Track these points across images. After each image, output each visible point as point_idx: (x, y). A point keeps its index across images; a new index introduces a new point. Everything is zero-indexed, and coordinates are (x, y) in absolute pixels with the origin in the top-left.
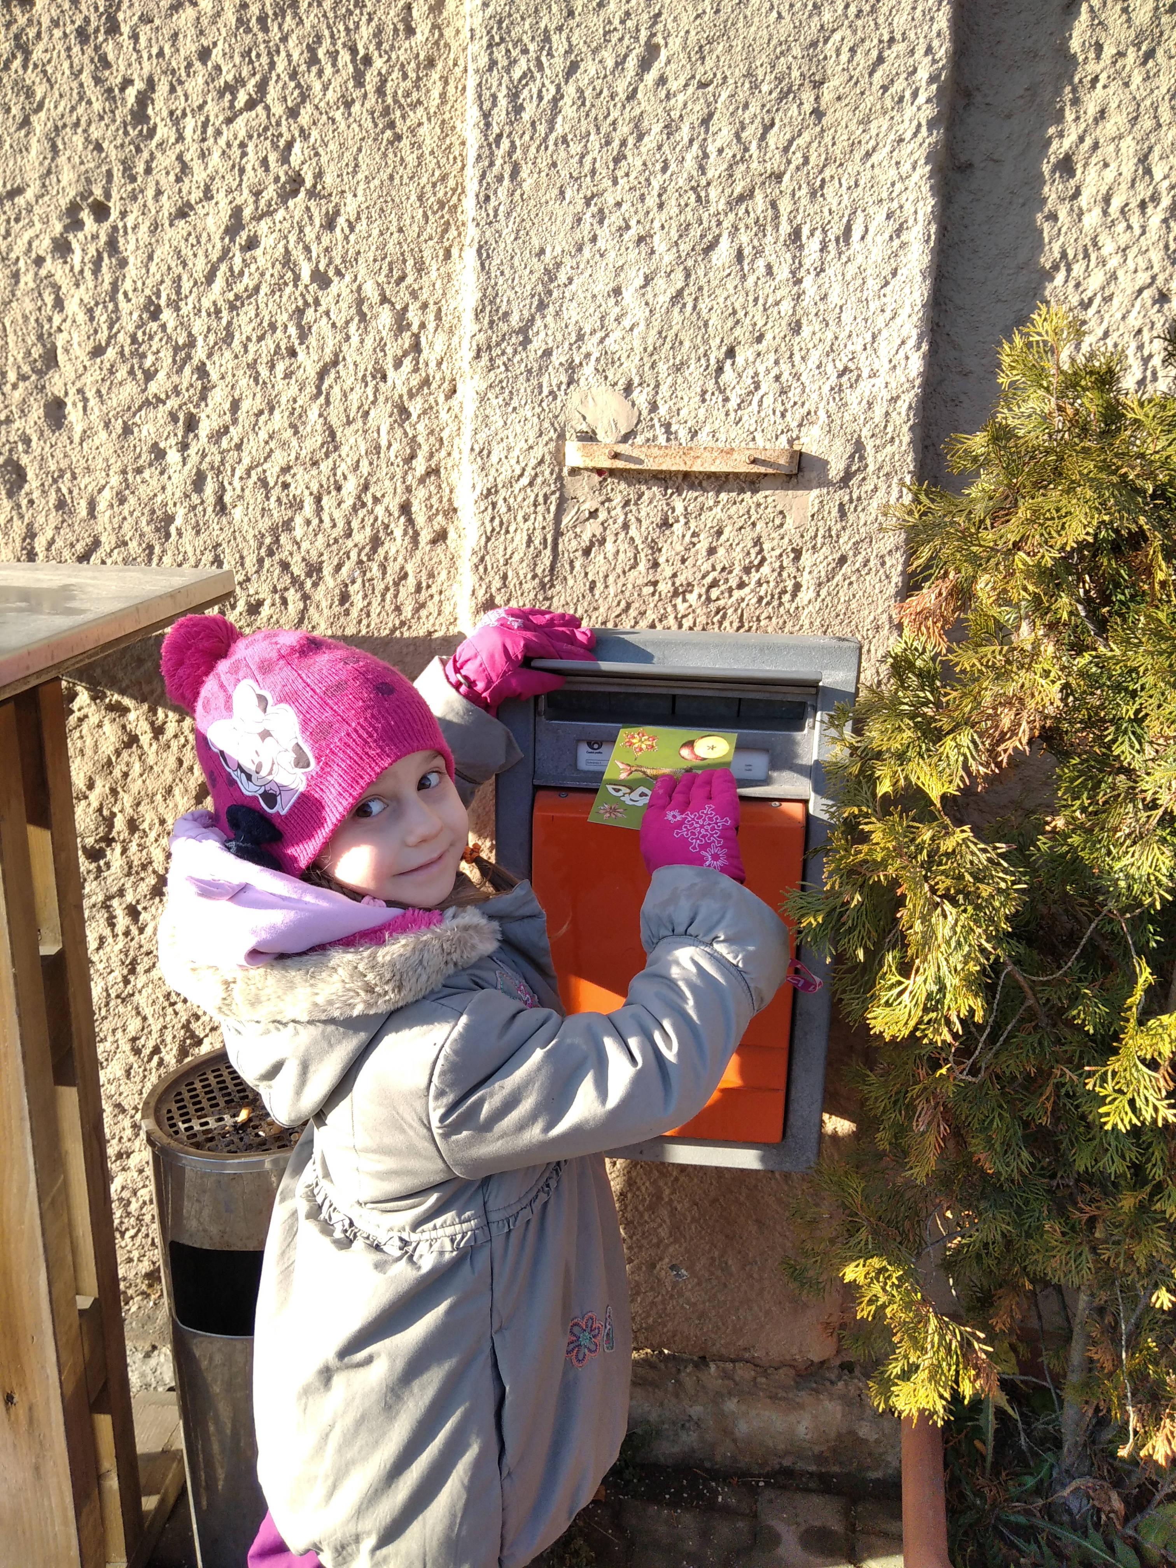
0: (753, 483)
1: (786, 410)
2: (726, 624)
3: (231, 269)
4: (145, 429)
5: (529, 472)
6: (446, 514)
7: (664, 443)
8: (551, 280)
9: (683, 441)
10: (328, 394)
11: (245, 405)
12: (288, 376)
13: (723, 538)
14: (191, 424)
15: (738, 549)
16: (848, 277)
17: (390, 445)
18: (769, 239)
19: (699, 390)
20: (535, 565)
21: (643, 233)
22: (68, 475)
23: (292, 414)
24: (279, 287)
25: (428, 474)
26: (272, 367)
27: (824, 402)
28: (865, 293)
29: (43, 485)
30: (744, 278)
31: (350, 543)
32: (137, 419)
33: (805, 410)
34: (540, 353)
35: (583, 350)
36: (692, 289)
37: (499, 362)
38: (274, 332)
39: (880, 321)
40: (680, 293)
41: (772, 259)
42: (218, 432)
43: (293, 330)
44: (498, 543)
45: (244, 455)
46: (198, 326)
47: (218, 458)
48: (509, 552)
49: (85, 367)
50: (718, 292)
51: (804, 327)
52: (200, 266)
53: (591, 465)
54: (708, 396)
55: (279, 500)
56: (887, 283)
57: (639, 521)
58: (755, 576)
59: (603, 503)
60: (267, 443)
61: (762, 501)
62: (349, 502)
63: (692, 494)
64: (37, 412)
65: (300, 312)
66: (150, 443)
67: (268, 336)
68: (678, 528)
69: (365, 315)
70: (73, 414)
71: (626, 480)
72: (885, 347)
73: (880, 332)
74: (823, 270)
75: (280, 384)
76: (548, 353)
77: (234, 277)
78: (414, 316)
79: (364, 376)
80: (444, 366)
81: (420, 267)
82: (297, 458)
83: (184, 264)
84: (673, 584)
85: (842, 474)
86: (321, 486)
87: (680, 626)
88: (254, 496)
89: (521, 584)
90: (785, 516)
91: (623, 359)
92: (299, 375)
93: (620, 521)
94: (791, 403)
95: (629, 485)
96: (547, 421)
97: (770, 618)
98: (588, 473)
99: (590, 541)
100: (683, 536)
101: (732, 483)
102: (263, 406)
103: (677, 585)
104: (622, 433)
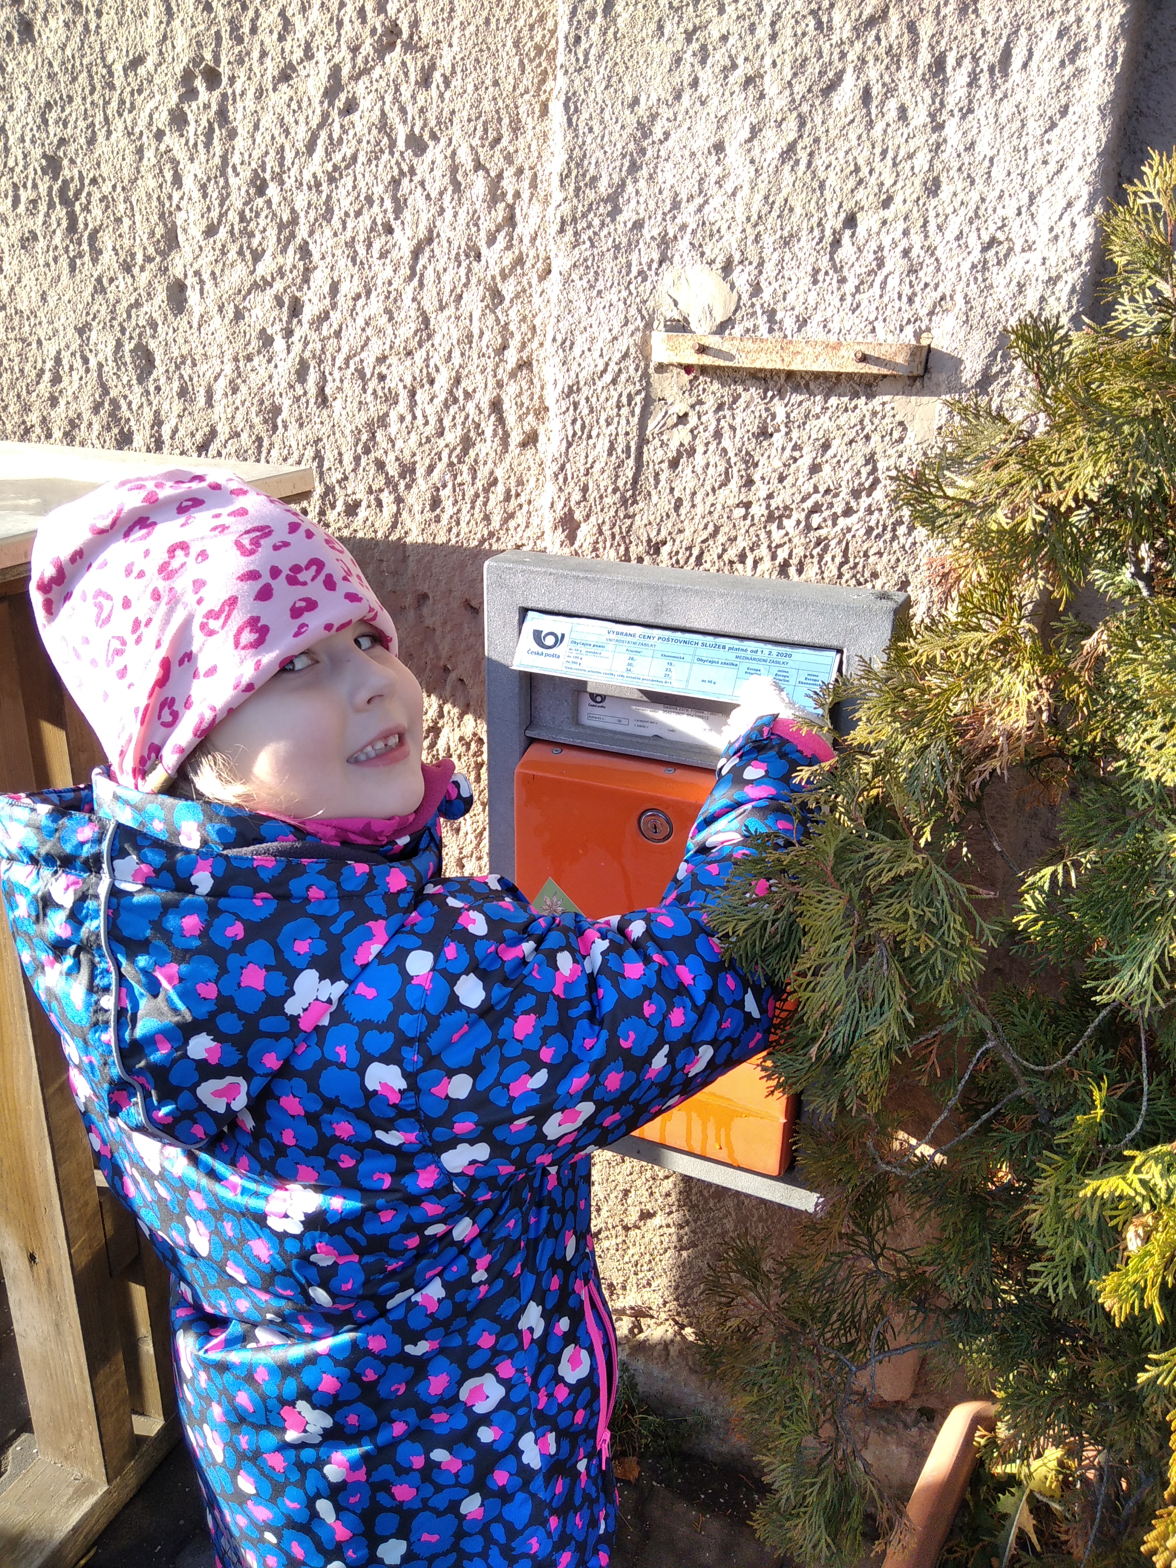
0: (869, 385)
1: (914, 294)
2: (828, 557)
3: (330, 137)
4: (253, 312)
5: (613, 367)
6: (537, 414)
7: (766, 335)
8: (645, 136)
9: (789, 333)
10: (422, 275)
11: (344, 288)
12: (383, 255)
13: (831, 452)
14: (296, 309)
15: (847, 467)
16: (1003, 120)
17: (482, 334)
18: (905, 73)
19: (809, 269)
20: (617, 476)
21: (751, 73)
22: (189, 362)
23: (387, 298)
24: (375, 156)
25: (520, 367)
26: (369, 246)
27: (963, 284)
28: (1024, 139)
29: (167, 371)
30: (870, 124)
31: (441, 443)
32: (246, 304)
33: (937, 295)
34: (629, 225)
35: (679, 221)
36: (807, 141)
37: (584, 237)
38: (371, 206)
39: (1041, 178)
40: (792, 147)
41: (907, 99)
42: (319, 317)
43: (388, 204)
44: (579, 449)
45: (343, 342)
46: (300, 201)
47: (319, 346)
48: (590, 460)
49: (201, 248)
50: (838, 144)
51: (944, 187)
52: (301, 134)
53: (675, 361)
54: (820, 277)
55: (375, 392)
56: (1053, 125)
57: (733, 428)
58: (865, 501)
59: (693, 407)
60: (363, 330)
61: (879, 408)
62: (442, 396)
63: (796, 398)
64: (161, 296)
65: (396, 183)
66: (258, 328)
67: (365, 211)
68: (778, 439)
69: (460, 184)
70: (193, 296)
71: (719, 378)
72: (1046, 212)
73: (1040, 191)
74: (970, 111)
75: (377, 264)
76: (638, 225)
77: (334, 144)
78: (508, 184)
79: (458, 254)
80: (538, 243)
81: (516, 128)
82: (391, 348)
83: (287, 132)
84: (768, 506)
85: (978, 377)
86: (415, 379)
87: (774, 557)
88: (352, 388)
89: (601, 497)
90: (905, 429)
91: (723, 231)
92: (395, 254)
93: (712, 428)
94: (922, 285)
95: (723, 386)
96: (634, 307)
97: (880, 554)
98: (676, 371)
99: (678, 451)
100: (783, 449)
101: (844, 386)
102: (360, 289)
103: (773, 508)
104: (718, 322)
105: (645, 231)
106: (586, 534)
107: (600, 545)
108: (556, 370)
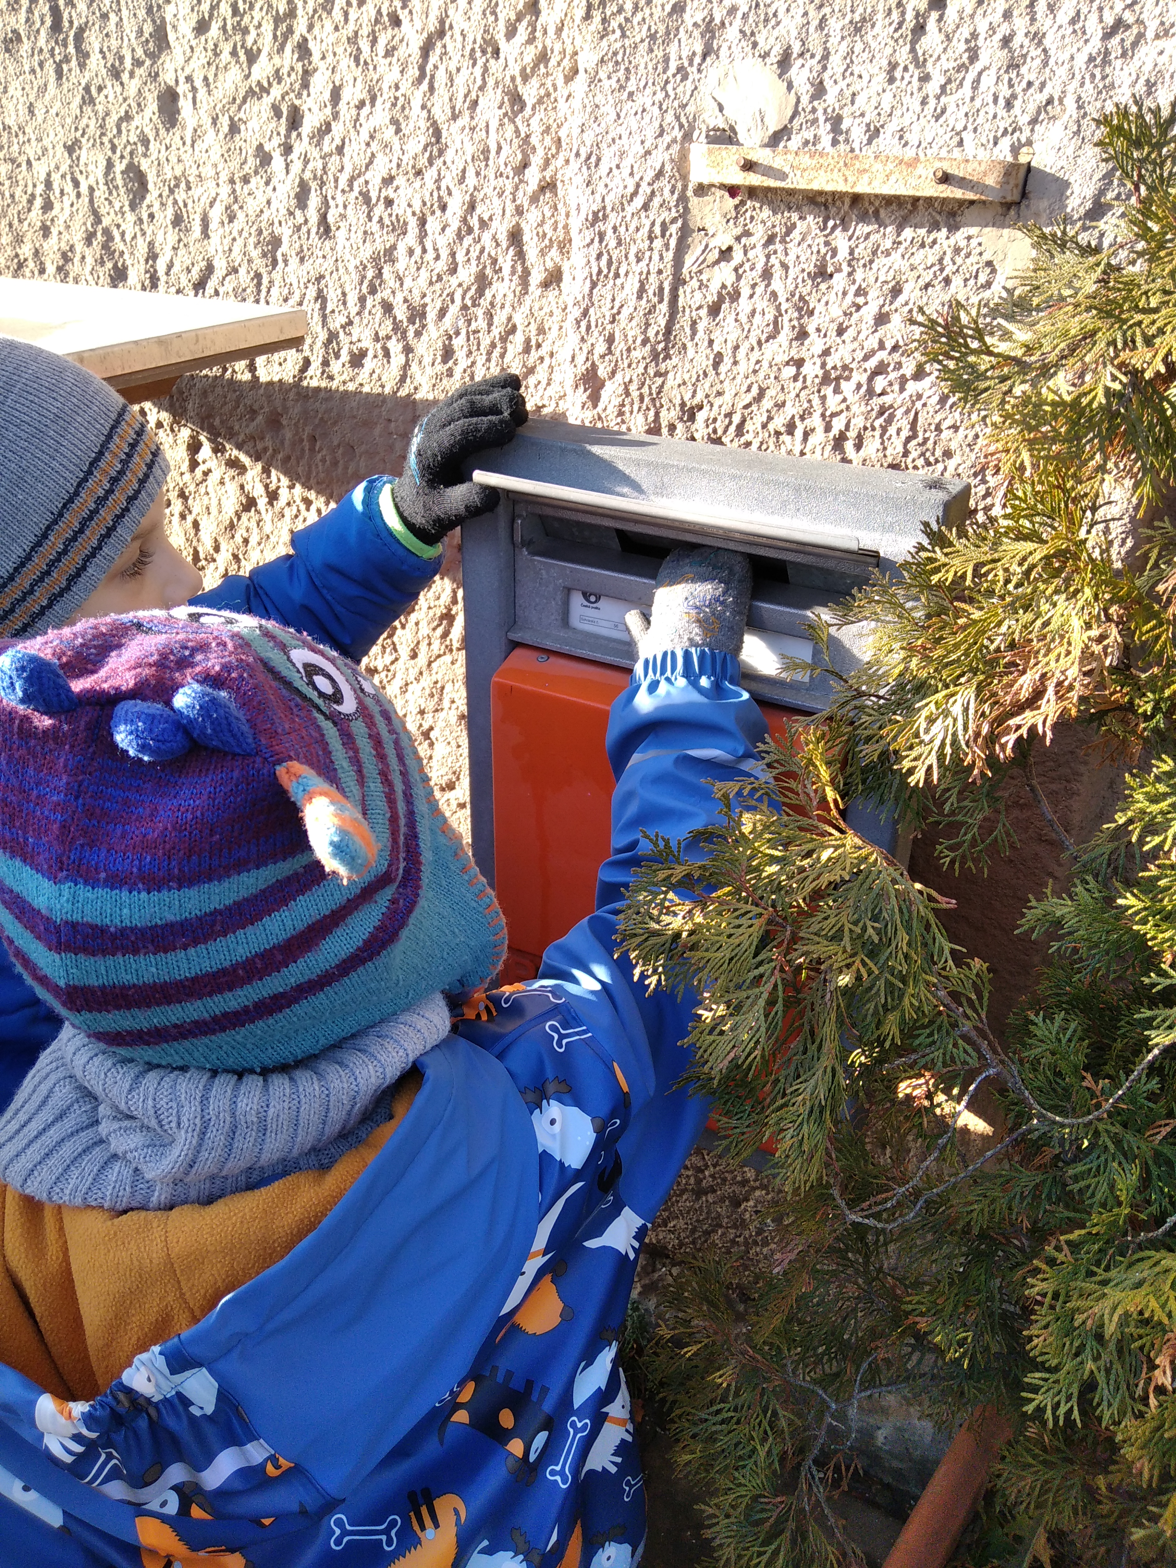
0: (953, 214)
1: (1014, 96)
2: (892, 430)
4: (249, 125)
5: (645, 189)
6: (561, 247)
7: (829, 149)
9: (856, 146)
10: (432, 77)
11: (346, 94)
12: (389, 53)
13: (901, 299)
14: (295, 121)
17: (500, 148)
19: (885, 63)
20: (648, 325)
22: (183, 185)
23: (394, 105)
25: (542, 189)
26: (374, 42)
27: (1076, 83)
29: (160, 196)
31: (454, 281)
32: (241, 115)
33: (1043, 97)
37: (614, 24)
42: (319, 130)
44: (604, 291)
45: (346, 160)
47: (320, 165)
48: (617, 304)
49: (192, 48)
53: (716, 181)
54: (898, 74)
55: (381, 219)
57: (785, 267)
59: (738, 239)
60: (368, 144)
61: (963, 243)
62: (455, 225)
63: (863, 229)
64: (152, 107)
66: (255, 144)
68: (839, 281)
70: (185, 107)
71: (770, 203)
75: (382, 65)
76: (679, 8)
79: (473, 50)
80: (564, 35)
82: (399, 166)
84: (823, 365)
85: (1089, 205)
86: (424, 204)
87: (828, 428)
88: (356, 215)
89: (629, 350)
90: (994, 271)
91: (781, 15)
92: (402, 52)
93: (760, 266)
94: (1024, 84)
95: (775, 213)
96: (671, 112)
97: (955, 428)
98: (719, 193)
99: (720, 294)
100: (845, 293)
101: (922, 213)
102: (365, 95)
103: (828, 367)
104: (770, 132)
105: (686, 16)
106: (610, 393)
107: (627, 409)
108: (580, 191)
